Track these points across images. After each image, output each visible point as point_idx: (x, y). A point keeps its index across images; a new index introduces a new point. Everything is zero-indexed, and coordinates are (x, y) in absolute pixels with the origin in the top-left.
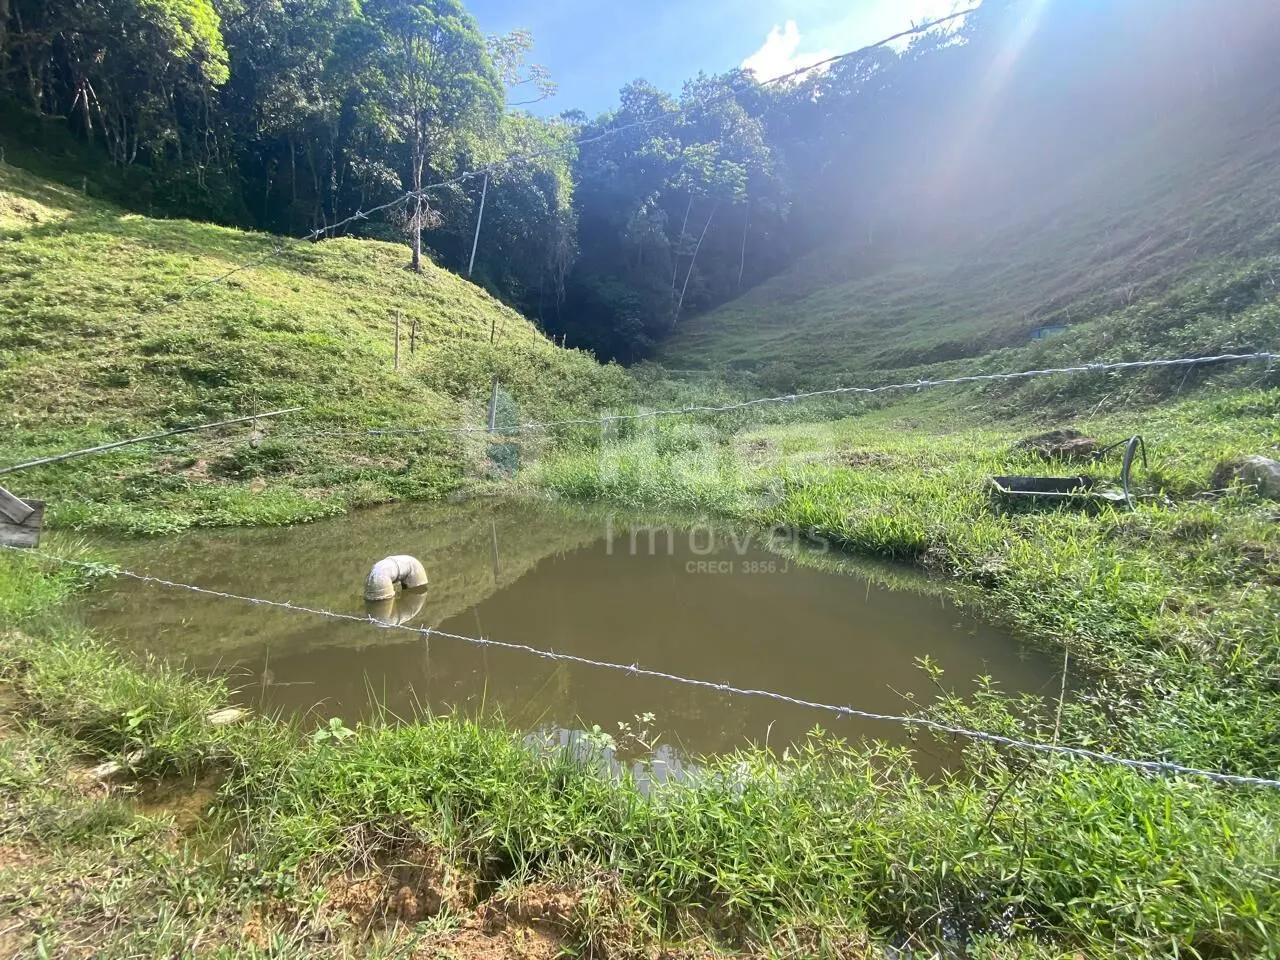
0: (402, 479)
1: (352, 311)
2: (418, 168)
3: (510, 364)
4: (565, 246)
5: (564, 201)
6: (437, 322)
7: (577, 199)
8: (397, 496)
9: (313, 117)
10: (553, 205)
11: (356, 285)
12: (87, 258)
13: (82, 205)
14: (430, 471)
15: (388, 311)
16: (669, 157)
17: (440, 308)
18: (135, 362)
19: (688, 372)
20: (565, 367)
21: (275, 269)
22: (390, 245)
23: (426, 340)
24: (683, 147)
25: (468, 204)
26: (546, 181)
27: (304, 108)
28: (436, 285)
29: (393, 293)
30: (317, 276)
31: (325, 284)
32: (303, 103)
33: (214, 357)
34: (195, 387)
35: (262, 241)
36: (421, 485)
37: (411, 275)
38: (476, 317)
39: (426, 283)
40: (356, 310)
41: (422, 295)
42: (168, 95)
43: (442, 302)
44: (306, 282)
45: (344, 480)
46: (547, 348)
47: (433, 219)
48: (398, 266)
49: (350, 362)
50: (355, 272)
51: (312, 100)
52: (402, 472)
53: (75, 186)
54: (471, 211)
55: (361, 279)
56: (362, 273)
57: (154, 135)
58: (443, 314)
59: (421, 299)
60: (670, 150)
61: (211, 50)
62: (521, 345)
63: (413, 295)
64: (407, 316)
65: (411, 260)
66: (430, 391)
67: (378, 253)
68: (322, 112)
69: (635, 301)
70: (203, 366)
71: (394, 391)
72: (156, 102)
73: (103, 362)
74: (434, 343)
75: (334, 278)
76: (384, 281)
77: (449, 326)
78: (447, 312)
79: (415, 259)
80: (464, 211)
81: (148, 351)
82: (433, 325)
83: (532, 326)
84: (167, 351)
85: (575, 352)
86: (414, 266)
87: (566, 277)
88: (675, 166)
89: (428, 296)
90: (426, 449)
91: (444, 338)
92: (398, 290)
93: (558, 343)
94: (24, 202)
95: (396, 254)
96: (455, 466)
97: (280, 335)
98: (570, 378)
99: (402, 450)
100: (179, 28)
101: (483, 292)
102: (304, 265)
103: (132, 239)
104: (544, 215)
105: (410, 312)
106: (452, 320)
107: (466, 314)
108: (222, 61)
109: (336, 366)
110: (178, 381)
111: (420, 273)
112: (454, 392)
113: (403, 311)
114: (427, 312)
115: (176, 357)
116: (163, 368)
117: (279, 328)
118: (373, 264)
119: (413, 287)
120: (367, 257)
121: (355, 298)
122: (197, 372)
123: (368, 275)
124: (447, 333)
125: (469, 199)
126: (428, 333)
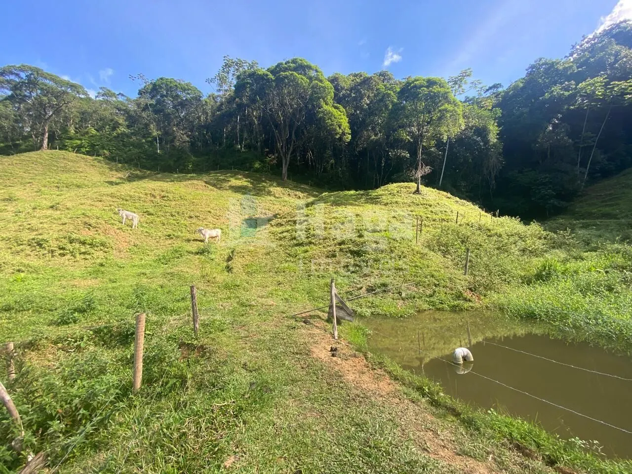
0: (432, 299)
1: (394, 217)
2: (419, 150)
3: (469, 234)
4: (495, 161)
5: (493, 138)
6: (429, 216)
7: (500, 135)
8: (431, 307)
9: (377, 141)
10: (486, 142)
11: (394, 205)
12: (319, 213)
13: (310, 190)
14: (443, 297)
15: (408, 214)
16: (567, 93)
17: (430, 209)
18: (337, 248)
19: (598, 222)
20: (500, 230)
21: (367, 205)
22: (406, 184)
23: (425, 226)
24: (577, 84)
25: (439, 155)
26: (482, 132)
27: (373, 139)
28: (427, 198)
29: (410, 206)
30: (380, 204)
31: (383, 207)
32: (373, 137)
33: (358, 245)
34: (354, 257)
35: (362, 195)
36: (440, 303)
37: (417, 196)
38: (447, 210)
39: (423, 198)
40: (396, 216)
41: (422, 204)
42: (331, 148)
43: (431, 206)
44: (377, 208)
45: (411, 298)
46: (487, 219)
47: (426, 170)
48: (411, 193)
49: (400, 243)
50: (394, 200)
51: (376, 135)
52: (431, 296)
53: (307, 184)
54: (441, 157)
55: (396, 202)
56: (397, 200)
57: (328, 162)
58: (432, 212)
59: (421, 206)
60: (567, 90)
61: (346, 131)
62: (473, 221)
63: (418, 205)
64: (416, 215)
65: (416, 189)
66: (432, 253)
67: (402, 189)
68: (379, 138)
69: (547, 180)
70: (355, 249)
71: (419, 255)
72: (329, 152)
73: (329, 248)
74: (428, 226)
75: (386, 204)
76: (406, 201)
77: (435, 217)
78: (433, 210)
79: (418, 188)
80: (437, 158)
81: (340, 244)
82: (428, 218)
83: (477, 207)
84: (345, 244)
85: (505, 219)
86: (417, 191)
87: (496, 176)
88: (572, 97)
89: (424, 204)
90: (438, 285)
91: (433, 223)
92: (411, 204)
93: (494, 215)
94: (297, 193)
95: (409, 188)
96: (453, 294)
97: (375, 234)
98: (505, 236)
99: (428, 285)
100: (338, 128)
101: (449, 195)
102: (374, 201)
103: (329, 204)
104: (480, 148)
105: (417, 213)
106: (436, 214)
107: (442, 209)
108: (349, 134)
109: (395, 245)
110: (349, 255)
111: (420, 194)
112: (443, 252)
113: (414, 213)
114: (424, 212)
115: (347, 246)
116: (345, 250)
117: (374, 231)
118: (400, 194)
119: (417, 202)
120: (398, 192)
121: (395, 211)
122: (354, 251)
123: (399, 200)
124: (434, 220)
125: (440, 153)
126: (426, 222)
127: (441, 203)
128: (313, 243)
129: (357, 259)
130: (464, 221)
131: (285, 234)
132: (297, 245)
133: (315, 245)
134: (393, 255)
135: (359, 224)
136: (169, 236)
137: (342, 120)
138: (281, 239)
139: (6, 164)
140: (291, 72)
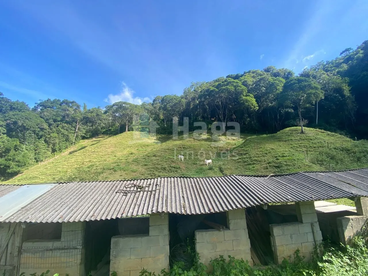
1: (292, 148)
3: (335, 154)
4: (351, 105)
5: (347, 93)
6: (311, 145)
7: (352, 91)
10: (343, 96)
15: (299, 146)
17: (311, 141)
21: (275, 142)
22: (295, 128)
23: (310, 151)
26: (339, 91)
28: (309, 135)
29: (299, 141)
30: (282, 141)
31: (285, 143)
32: (270, 104)
33: (277, 164)
35: (271, 137)
39: (306, 136)
40: (293, 147)
41: (306, 139)
43: (311, 140)
44: (281, 143)
47: (306, 122)
48: (298, 133)
49: (297, 161)
50: (290, 138)
51: (272, 103)
55: (291, 140)
57: (246, 120)
58: (313, 143)
59: (306, 140)
61: (255, 106)
62: (338, 146)
63: (304, 140)
64: (304, 146)
65: (301, 131)
66: (314, 165)
68: (274, 105)
72: (246, 115)
73: (264, 166)
74: (312, 151)
75: (286, 141)
76: (296, 138)
77: (315, 146)
79: (302, 129)
81: (268, 163)
82: (310, 146)
84: (271, 163)
89: (307, 139)
91: (314, 149)
92: (300, 140)
102: (279, 139)
104: (340, 100)
105: (304, 144)
106: (315, 144)
107: (319, 141)
108: (257, 106)
109: (295, 163)
110: (274, 168)
111: (304, 133)
112: (320, 164)
113: (302, 145)
114: (308, 143)
115: (272, 164)
116: (271, 166)
117: (283, 156)
118: (292, 135)
119: (303, 138)
120: (291, 134)
121: (291, 144)
122: (276, 166)
123: (292, 138)
124: (315, 147)
125: (313, 106)
126: (310, 149)
127: (318, 138)
128: (255, 164)
129: (279, 169)
130: (333, 146)
131: (240, 160)
132: (248, 165)
133: (257, 164)
134: (295, 167)
135: (275, 154)
136: (194, 163)
137: (252, 102)
138: (239, 162)
139: (119, 139)
140: (226, 87)
